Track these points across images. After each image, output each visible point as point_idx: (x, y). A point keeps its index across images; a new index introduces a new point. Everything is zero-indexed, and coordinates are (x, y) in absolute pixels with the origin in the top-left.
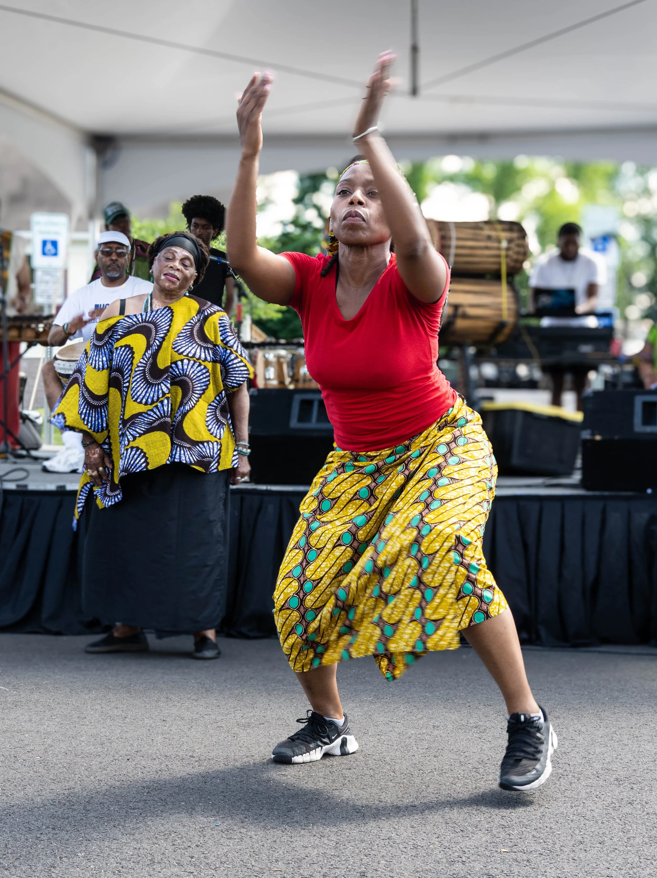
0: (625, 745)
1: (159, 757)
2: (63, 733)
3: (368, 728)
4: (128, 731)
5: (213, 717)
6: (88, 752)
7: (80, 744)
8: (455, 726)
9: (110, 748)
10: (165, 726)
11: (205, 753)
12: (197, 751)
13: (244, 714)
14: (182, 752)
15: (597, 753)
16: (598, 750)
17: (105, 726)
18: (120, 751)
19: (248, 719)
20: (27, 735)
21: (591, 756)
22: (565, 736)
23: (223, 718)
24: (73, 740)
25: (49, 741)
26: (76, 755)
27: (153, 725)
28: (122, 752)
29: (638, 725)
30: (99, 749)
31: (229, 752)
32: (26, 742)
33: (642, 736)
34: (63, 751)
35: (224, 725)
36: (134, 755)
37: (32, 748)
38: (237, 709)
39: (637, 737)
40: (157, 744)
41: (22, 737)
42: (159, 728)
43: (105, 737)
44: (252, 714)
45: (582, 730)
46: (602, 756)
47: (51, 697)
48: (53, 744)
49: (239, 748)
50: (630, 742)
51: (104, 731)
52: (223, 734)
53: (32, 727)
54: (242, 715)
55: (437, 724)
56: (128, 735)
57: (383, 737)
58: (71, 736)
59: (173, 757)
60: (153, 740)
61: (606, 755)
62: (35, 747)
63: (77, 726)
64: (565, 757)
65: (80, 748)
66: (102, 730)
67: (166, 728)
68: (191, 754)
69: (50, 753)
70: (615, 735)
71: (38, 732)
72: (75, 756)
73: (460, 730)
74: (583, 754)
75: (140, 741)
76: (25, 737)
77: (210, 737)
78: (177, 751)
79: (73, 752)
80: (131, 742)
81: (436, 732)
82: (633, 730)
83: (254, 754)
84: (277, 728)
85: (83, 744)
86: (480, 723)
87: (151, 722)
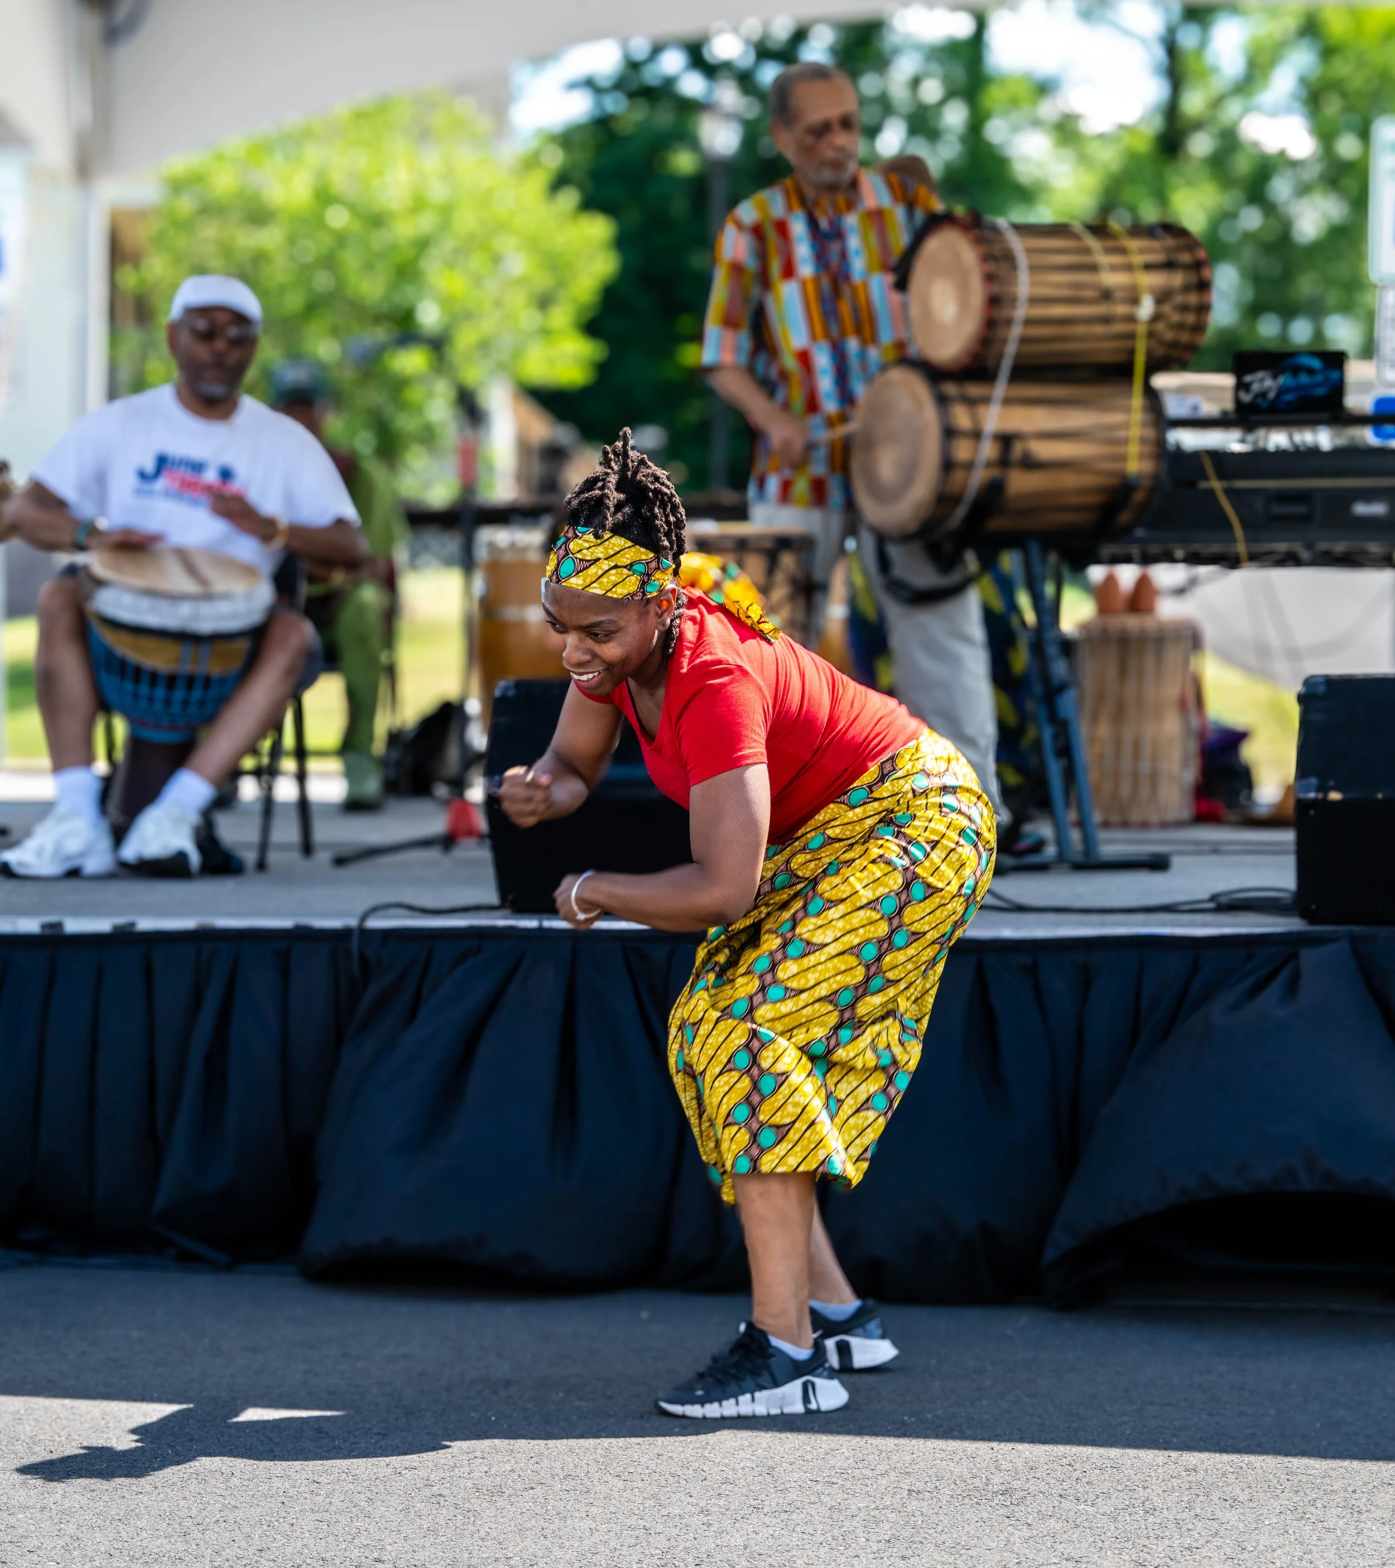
0: (1328, 1530)
1: (309, 1561)
2: (98, 1511)
3: (763, 1497)
4: (239, 1505)
5: (423, 1473)
6: (156, 1550)
7: (138, 1534)
8: (959, 1491)
9: (202, 1544)
10: (318, 1495)
11: (406, 1552)
12: (389, 1548)
13: (490, 1466)
14: (357, 1550)
15: (1261, 1547)
16: (1264, 1540)
17: (187, 1494)
18: (224, 1549)
19: (498, 1479)
20: (21, 1516)
21: (1246, 1555)
22: (1198, 1511)
23: (443, 1475)
24: (122, 1526)
25: (71, 1529)
26: (132, 1558)
27: (292, 1492)
28: (228, 1551)
29: (1370, 1486)
30: (180, 1546)
31: (458, 1550)
32: (21, 1531)
33: (1373, 1509)
34: (103, 1549)
35: (445, 1492)
36: (256, 1558)
37: (36, 1542)
38: (476, 1454)
39: (1359, 1512)
40: (302, 1533)
41: (12, 1520)
42: (306, 1498)
43: (189, 1519)
44: (508, 1467)
45: (1241, 1499)
46: (1269, 1555)
47: (63, 1429)
48: (81, 1535)
49: (480, 1543)
50: (1341, 1523)
51: (186, 1506)
52: (444, 1511)
53: (29, 1496)
54: (486, 1469)
55: (919, 1486)
56: (240, 1515)
57: (794, 1516)
58: (117, 1517)
59: (338, 1561)
60: (292, 1525)
61: (1279, 1552)
62: (42, 1540)
63: (127, 1496)
64: (1188, 1558)
65: (139, 1543)
66: (182, 1503)
67: (320, 1499)
68: (376, 1555)
69: (76, 1553)
70: (1313, 1509)
71: (43, 1509)
72: (131, 1560)
73: (967, 1500)
74: (1229, 1551)
75: (265, 1528)
76: (18, 1520)
77: (418, 1520)
78: (345, 1549)
79: (125, 1553)
80: (248, 1530)
81: (913, 1505)
82: (1356, 1496)
83: (511, 1555)
84: (563, 1497)
85: (144, 1534)
86: (1016, 1484)
87: (287, 1484)
